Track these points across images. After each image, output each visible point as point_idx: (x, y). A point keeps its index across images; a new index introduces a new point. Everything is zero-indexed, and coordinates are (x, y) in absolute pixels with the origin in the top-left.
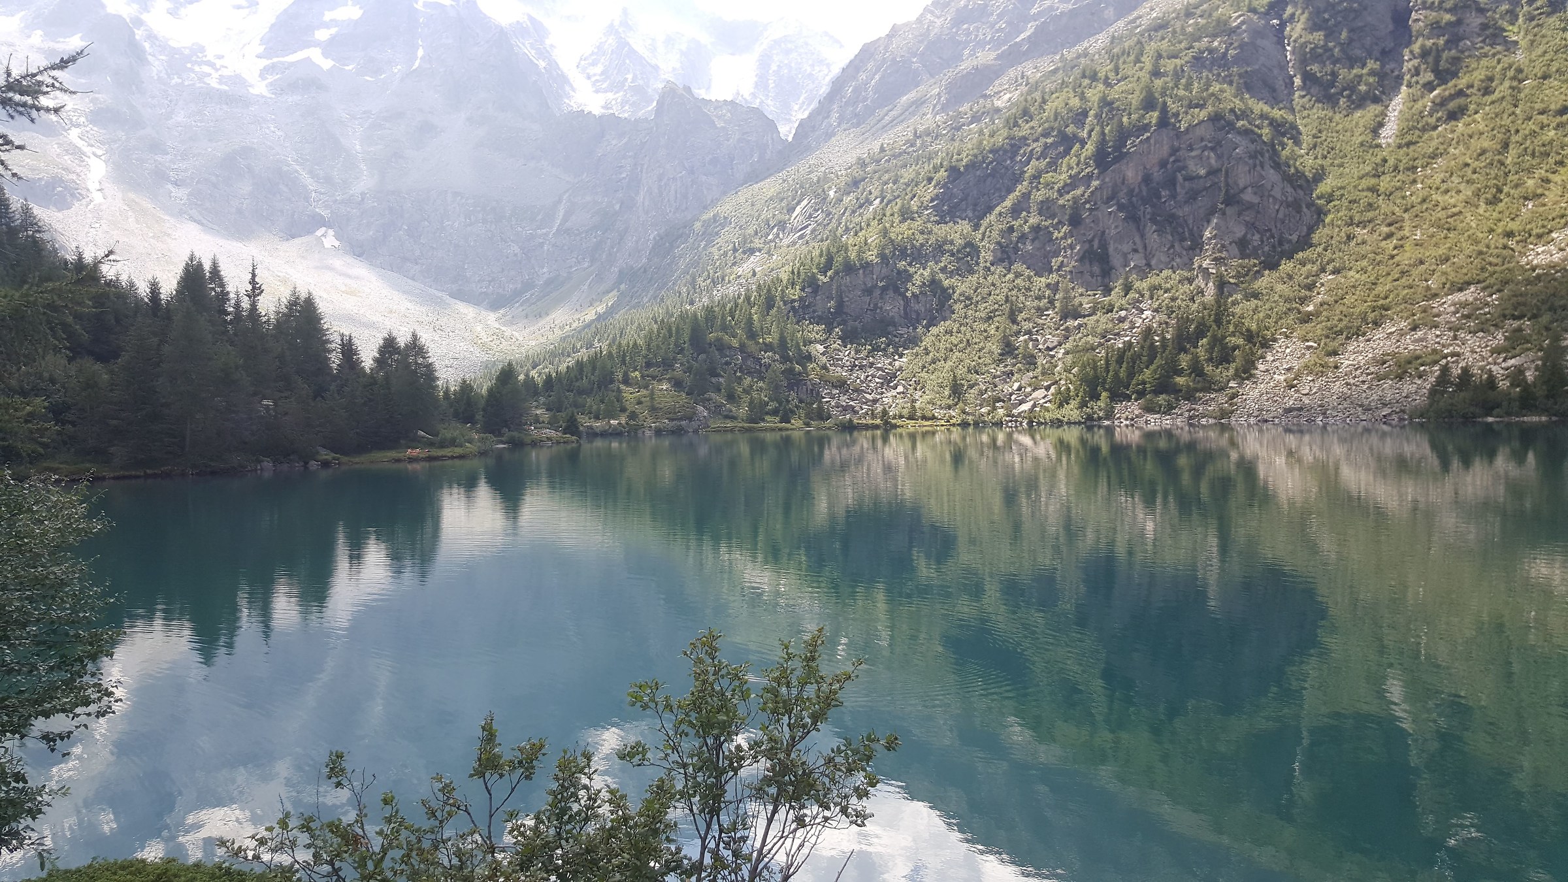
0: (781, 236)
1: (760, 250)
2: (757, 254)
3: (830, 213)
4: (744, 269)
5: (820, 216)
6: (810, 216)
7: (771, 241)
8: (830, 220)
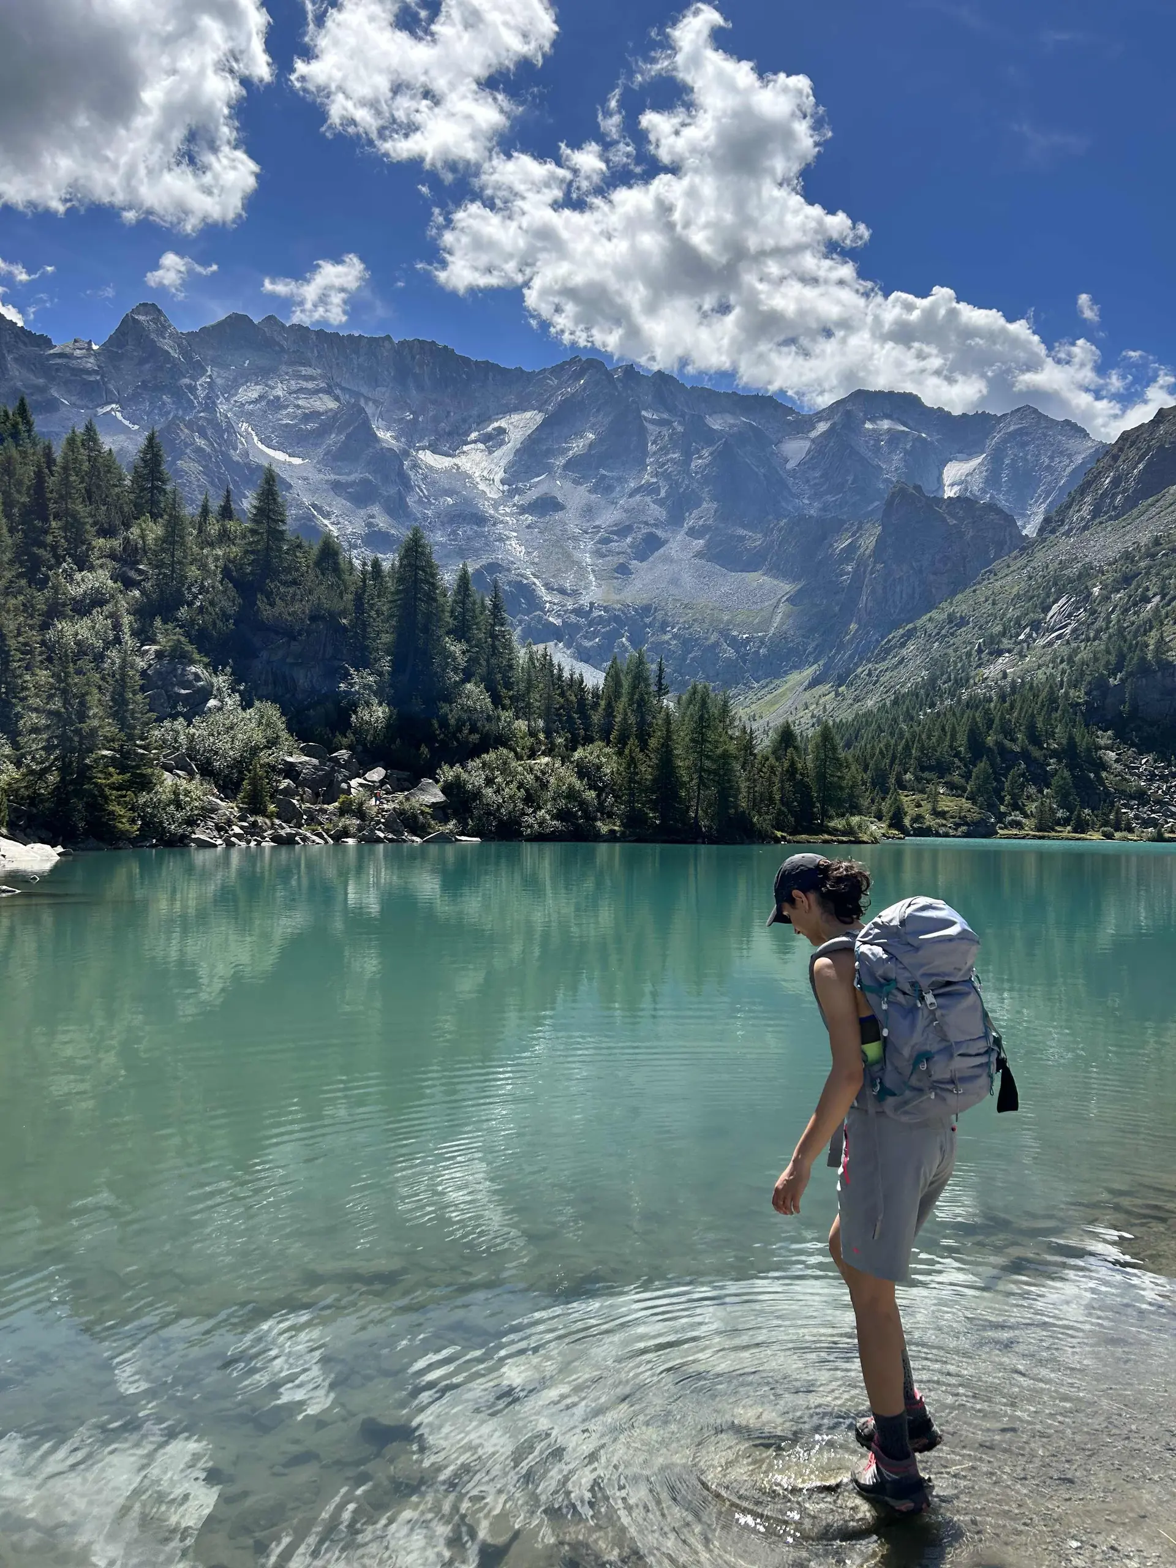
0: (1034, 635)
1: (1009, 651)
2: (1007, 655)
3: (1096, 611)
4: (992, 671)
5: (1082, 614)
6: (1070, 615)
7: (1023, 641)
8: (1096, 619)
